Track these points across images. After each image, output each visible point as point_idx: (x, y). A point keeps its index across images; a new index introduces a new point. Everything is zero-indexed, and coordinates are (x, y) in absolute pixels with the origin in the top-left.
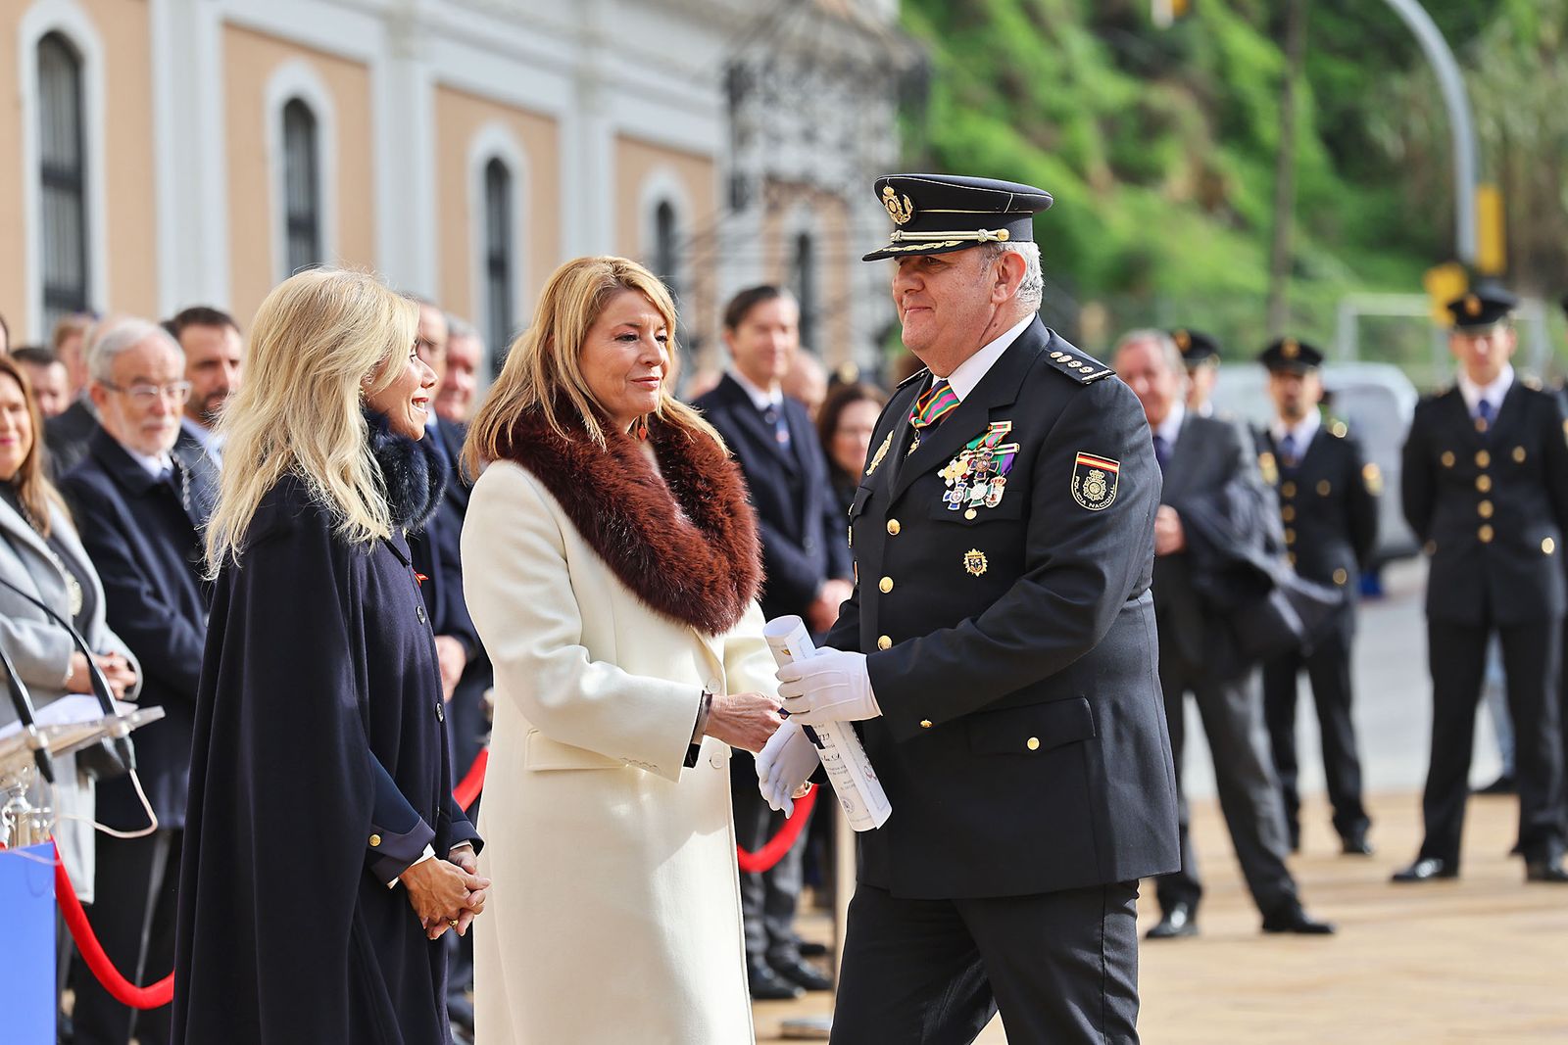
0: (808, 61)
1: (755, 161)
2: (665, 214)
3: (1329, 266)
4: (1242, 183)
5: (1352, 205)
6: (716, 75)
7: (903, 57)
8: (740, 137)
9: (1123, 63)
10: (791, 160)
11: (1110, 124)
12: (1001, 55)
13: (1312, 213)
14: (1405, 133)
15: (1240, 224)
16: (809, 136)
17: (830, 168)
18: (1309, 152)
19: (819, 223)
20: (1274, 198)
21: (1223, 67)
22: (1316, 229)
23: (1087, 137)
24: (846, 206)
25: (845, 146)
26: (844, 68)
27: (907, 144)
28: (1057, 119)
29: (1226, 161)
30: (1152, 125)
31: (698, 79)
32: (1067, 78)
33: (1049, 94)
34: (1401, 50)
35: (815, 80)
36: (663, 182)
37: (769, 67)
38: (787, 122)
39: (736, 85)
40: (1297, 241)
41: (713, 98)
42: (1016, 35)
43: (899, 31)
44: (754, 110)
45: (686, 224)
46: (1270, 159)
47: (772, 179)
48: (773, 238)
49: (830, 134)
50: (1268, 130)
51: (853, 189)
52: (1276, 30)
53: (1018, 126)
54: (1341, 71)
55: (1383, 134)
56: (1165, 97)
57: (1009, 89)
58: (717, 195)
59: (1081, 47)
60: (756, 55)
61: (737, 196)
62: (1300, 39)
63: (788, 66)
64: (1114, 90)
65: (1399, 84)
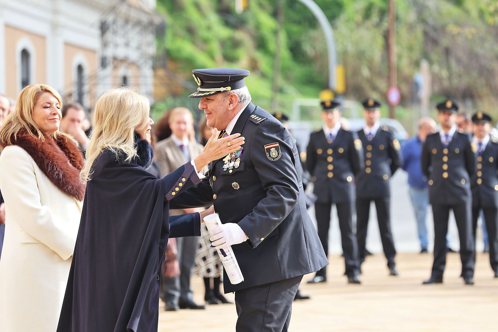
0: (127, 21)
1: (110, 52)
2: (80, 69)
3: (291, 90)
4: (264, 63)
5: (298, 70)
6: (97, 25)
7: (157, 20)
8: (105, 45)
9: (227, 24)
10: (121, 52)
11: (223, 43)
12: (188, 20)
13: (286, 73)
14: (314, 48)
15: (263, 76)
16: (127, 45)
17: (133, 55)
18: (284, 54)
19: (130, 73)
20: (273, 67)
21: (258, 26)
22: (287, 78)
23: (215, 47)
24: (139, 67)
25: (139, 48)
26: (138, 23)
27: (158, 48)
28: (206, 41)
29: (259, 56)
30: (236, 44)
31: (92, 26)
32: (209, 28)
33: (203, 33)
34: (312, 22)
35: (129, 26)
36: (79, 58)
37: (114, 22)
38: (120, 40)
39: (104, 28)
40: (281, 82)
41: (96, 32)
42: (193, 14)
43: (156, 12)
44: (109, 36)
45: (87, 72)
46: (273, 56)
47: (115, 59)
48: (115, 77)
49: (134, 44)
50: (272, 46)
51: (141, 62)
52: (275, 14)
53: (194, 43)
54: (295, 28)
55: (308, 48)
56: (240, 35)
57: (191, 31)
58: (97, 63)
59: (214, 19)
60: (110, 19)
61: (104, 63)
62: (282, 17)
63: (120, 22)
64: (224, 32)
65: (313, 33)
